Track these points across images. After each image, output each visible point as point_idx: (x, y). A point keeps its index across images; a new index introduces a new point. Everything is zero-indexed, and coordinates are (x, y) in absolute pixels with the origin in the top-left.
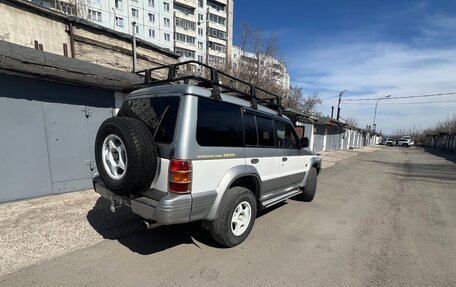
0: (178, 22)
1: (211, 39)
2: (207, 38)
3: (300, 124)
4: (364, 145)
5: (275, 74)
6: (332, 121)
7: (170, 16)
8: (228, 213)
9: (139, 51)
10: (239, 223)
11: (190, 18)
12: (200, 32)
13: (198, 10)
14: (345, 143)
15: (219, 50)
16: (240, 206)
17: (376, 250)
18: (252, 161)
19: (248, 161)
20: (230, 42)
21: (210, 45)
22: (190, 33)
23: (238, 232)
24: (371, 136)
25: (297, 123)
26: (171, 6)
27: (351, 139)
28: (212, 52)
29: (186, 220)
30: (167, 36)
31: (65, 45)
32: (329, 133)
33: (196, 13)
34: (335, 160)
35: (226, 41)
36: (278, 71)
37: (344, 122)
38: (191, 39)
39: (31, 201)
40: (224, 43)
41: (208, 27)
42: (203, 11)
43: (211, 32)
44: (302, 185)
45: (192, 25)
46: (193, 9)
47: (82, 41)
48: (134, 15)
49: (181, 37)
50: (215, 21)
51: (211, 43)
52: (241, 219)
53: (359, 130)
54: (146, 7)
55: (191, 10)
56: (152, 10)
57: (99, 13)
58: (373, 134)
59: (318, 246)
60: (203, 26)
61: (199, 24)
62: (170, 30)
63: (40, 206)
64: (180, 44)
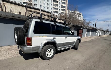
0: (54, 5)
1: (62, 8)
2: (61, 8)
3: (82, 29)
4: (104, 35)
5: (79, 16)
6: (92, 28)
7: (52, 3)
8: (45, 51)
9: (42, 12)
10: (49, 54)
11: (57, 3)
12: (59, 7)
13: (59, 1)
14: (97, 34)
15: (64, 11)
16: (49, 50)
17: (89, 65)
18: (53, 38)
19: (52, 38)
20: (67, 9)
21: (62, 10)
22: (57, 7)
23: (49, 56)
24: (107, 32)
25: (81, 29)
26: (53, 1)
27: (100, 33)
28: (62, 12)
29: (31, 52)
30: (51, 8)
31: (25, 12)
32: (92, 31)
33: (58, 2)
34: (92, 39)
35: (66, 8)
36: (80, 15)
37: (97, 28)
38: (57, 9)
39: (11, 46)
40: (65, 9)
41: (61, 5)
42: (60, 2)
43: (62, 6)
44: (73, 45)
45: (57, 5)
46: (58, 1)
47: (29, 11)
48: (44, 4)
49: (55, 8)
50: (63, 4)
51: (62, 9)
52: (50, 53)
53: (102, 31)
54: (47, 2)
55: (57, 2)
56: (48, 3)
57: (36, 5)
58: (107, 31)
59: (71, 62)
60: (60, 5)
61: (59, 5)
62: (52, 7)
63: (12, 47)
64: (54, 10)
